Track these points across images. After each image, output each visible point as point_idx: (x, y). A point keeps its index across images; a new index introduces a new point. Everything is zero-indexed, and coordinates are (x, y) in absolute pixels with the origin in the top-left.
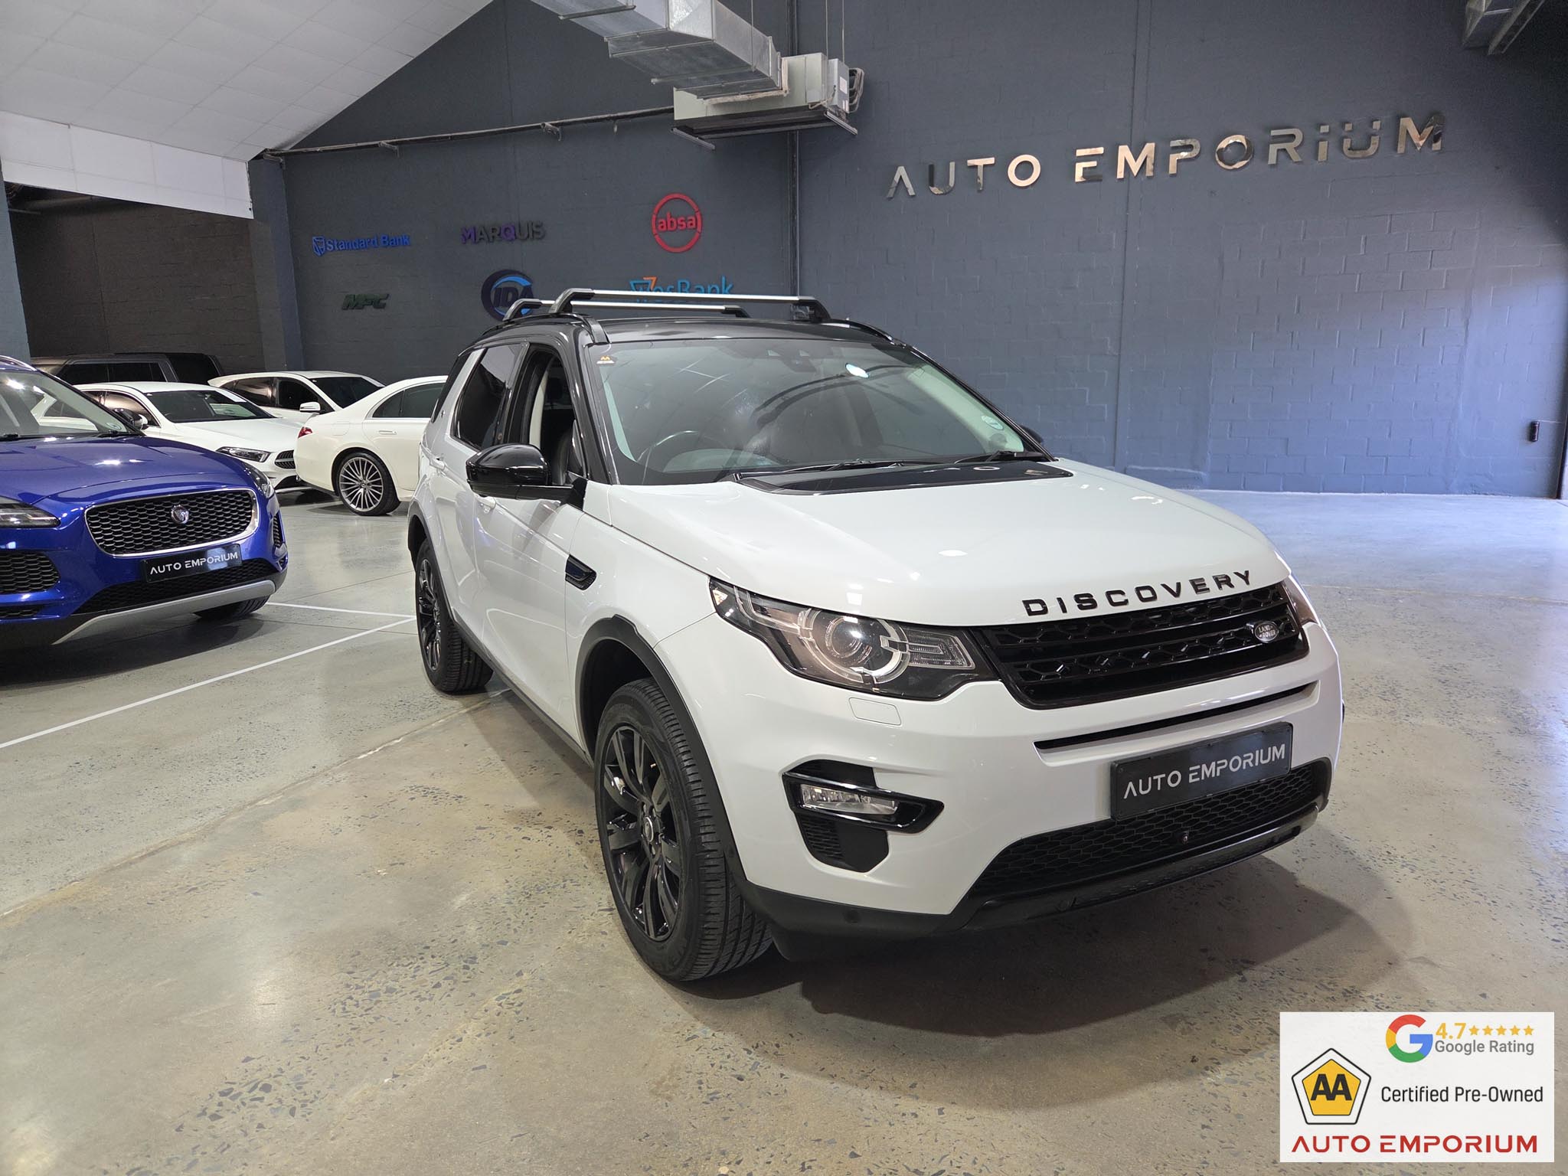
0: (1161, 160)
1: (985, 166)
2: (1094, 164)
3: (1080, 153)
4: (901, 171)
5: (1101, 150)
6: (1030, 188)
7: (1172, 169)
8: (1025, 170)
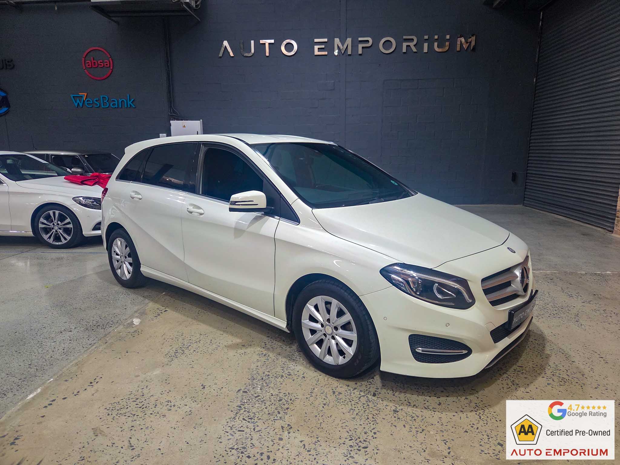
0: (354, 46)
1: (269, 44)
2: (323, 46)
3: (316, 40)
4: (226, 43)
5: (326, 40)
6: (293, 57)
7: (360, 52)
8: (289, 47)
